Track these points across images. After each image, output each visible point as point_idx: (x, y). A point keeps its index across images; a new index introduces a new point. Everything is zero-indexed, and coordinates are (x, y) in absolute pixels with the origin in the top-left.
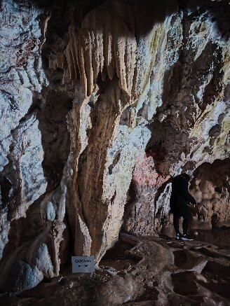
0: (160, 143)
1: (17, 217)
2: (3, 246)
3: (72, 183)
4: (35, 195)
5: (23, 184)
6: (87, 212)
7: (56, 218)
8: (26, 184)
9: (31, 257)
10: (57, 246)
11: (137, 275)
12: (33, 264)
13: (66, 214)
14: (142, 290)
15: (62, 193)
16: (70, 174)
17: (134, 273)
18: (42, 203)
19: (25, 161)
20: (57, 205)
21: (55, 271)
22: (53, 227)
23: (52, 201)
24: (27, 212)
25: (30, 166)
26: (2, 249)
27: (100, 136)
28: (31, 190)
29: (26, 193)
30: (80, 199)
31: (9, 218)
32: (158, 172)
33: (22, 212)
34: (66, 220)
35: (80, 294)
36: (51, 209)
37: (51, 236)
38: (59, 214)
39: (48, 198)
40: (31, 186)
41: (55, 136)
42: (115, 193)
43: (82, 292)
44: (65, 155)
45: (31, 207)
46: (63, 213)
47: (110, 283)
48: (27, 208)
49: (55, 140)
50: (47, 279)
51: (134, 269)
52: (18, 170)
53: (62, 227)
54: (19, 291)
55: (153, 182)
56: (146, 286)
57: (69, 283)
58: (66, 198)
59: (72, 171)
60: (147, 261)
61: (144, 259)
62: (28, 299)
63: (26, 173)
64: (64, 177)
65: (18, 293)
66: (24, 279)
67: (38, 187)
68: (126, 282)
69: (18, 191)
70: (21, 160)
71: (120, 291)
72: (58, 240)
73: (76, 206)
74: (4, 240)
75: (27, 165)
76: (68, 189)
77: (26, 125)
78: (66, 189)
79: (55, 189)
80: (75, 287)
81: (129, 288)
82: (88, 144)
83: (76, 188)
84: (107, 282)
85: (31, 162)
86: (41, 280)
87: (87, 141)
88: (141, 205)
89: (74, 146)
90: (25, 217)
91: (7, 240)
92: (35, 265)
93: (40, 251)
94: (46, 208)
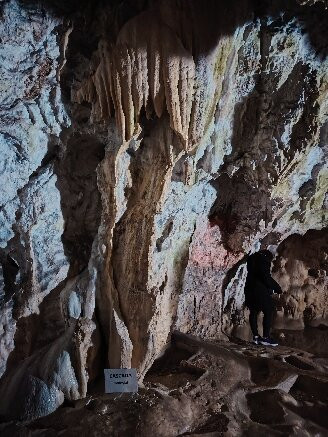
1: (27, 313)
2: (6, 354)
3: (105, 264)
4: (51, 282)
5: (35, 265)
6: (125, 305)
7: (82, 315)
8: (40, 266)
9: (47, 371)
10: (83, 354)
11: (198, 395)
12: (50, 381)
13: (96, 309)
14: (205, 418)
15: (89, 278)
16: (102, 251)
17: (193, 393)
18: (63, 294)
19: (37, 234)
20: (83, 296)
21: (80, 390)
22: (77, 329)
23: (77, 290)
24: (41, 306)
25: (45, 241)
26: (6, 359)
27: (143, 197)
28: (46, 274)
29: (40, 280)
30: (116, 285)
31: (15, 314)
32: (227, 247)
33: (33, 306)
34: (97, 317)
35: (117, 423)
36: (75, 303)
37: (75, 340)
38: (86, 308)
39: (70, 285)
40: (46, 269)
41: (80, 197)
42: (166, 278)
43: (120, 420)
44: (93, 224)
45: (46, 299)
46: (92, 307)
47: (160, 407)
48: (41, 300)
49: (80, 203)
50: (68, 402)
51: (193, 387)
52: (28, 247)
53: (90, 328)
55: (219, 262)
56: (210, 411)
57: (101, 407)
58: (96, 287)
59: (104, 247)
60: (212, 375)
61: (207, 372)
62: (43, 430)
63: (39, 250)
64: (92, 256)
65: (27, 422)
66: (37, 401)
67: (56, 271)
68: (183, 405)
69: (27, 277)
70: (32, 233)
71: (174, 419)
72: (85, 347)
73: (110, 297)
74: (7, 347)
75: (41, 239)
76: (99, 272)
77: (39, 182)
78: (96, 272)
79: (80, 273)
80: (110, 413)
81: (186, 414)
82: (126, 209)
83: (110, 271)
84: (155, 405)
85: (46, 235)
86: (60, 403)
87: (125, 204)
88: (203, 295)
89: (107, 211)
90: (38, 313)
91: (13, 347)
92: (52, 381)
93: (59, 361)
94: (68, 300)
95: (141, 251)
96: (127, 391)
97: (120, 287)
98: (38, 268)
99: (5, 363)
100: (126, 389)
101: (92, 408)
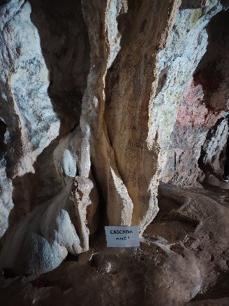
0: (215, 64)
1: (21, 172)
2: (7, 213)
3: (97, 120)
4: (42, 141)
5: (22, 123)
7: (78, 174)
8: (28, 124)
10: (82, 212)
11: (200, 249)
12: (51, 238)
13: (92, 167)
14: (214, 277)
15: (82, 136)
16: (93, 105)
17: (194, 246)
18: (56, 153)
19: (19, 85)
20: (78, 154)
21: (82, 245)
22: (74, 188)
23: (70, 148)
24: (35, 165)
25: (29, 95)
26: (7, 216)
27: (142, 29)
28: (36, 132)
29: (30, 138)
30: (111, 144)
31: (9, 174)
32: (208, 106)
33: (27, 165)
34: (93, 175)
36: (69, 162)
37: (73, 200)
38: (81, 166)
39: (63, 143)
40: (34, 126)
41: (63, 42)
42: (157, 135)
43: (125, 280)
45: (39, 158)
46: (87, 166)
47: (167, 266)
48: (34, 159)
50: (72, 257)
51: (192, 239)
52: (11, 100)
53: (87, 187)
54: (35, 274)
55: (200, 121)
56: (217, 268)
57: (104, 265)
58: (91, 144)
59: (96, 101)
60: (206, 225)
61: (201, 223)
62: (49, 288)
63: (24, 106)
64: (84, 113)
65: (33, 278)
66: (39, 258)
67: (47, 128)
68: (189, 263)
69: (16, 135)
70: (12, 83)
71: (184, 281)
72: (84, 205)
73: (106, 154)
74: (6, 205)
75: (24, 92)
76: (92, 129)
77: (8, 12)
78: (89, 130)
79: (72, 131)
80: (114, 272)
81: (195, 273)
82: (119, 48)
83: (103, 128)
84: (161, 264)
85: (30, 87)
86: (64, 257)
87: (119, 41)
88: (182, 151)
89: (97, 52)
90: (34, 172)
91: (12, 205)
92: (54, 239)
93: (59, 220)
94: (62, 158)
95: (140, 102)
96: (128, 245)
97: (116, 144)
98: (26, 125)
99: (7, 220)
100: (127, 244)
101: (95, 264)
